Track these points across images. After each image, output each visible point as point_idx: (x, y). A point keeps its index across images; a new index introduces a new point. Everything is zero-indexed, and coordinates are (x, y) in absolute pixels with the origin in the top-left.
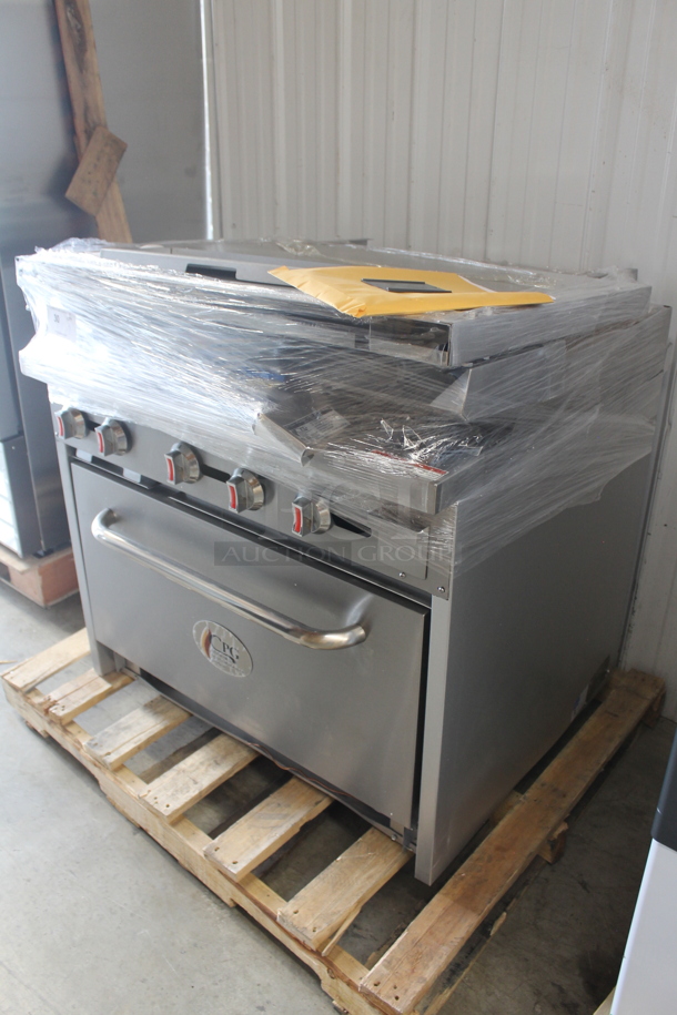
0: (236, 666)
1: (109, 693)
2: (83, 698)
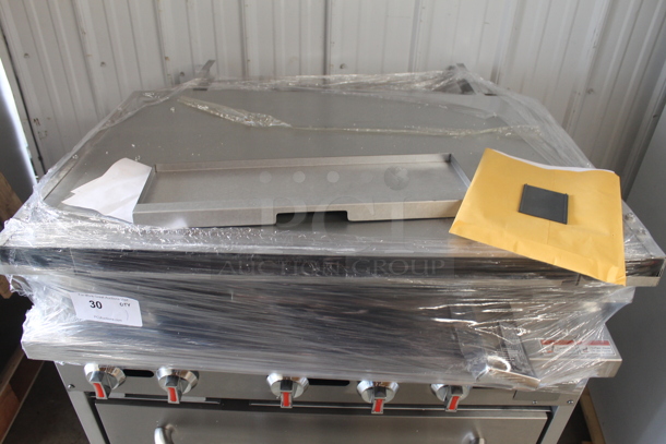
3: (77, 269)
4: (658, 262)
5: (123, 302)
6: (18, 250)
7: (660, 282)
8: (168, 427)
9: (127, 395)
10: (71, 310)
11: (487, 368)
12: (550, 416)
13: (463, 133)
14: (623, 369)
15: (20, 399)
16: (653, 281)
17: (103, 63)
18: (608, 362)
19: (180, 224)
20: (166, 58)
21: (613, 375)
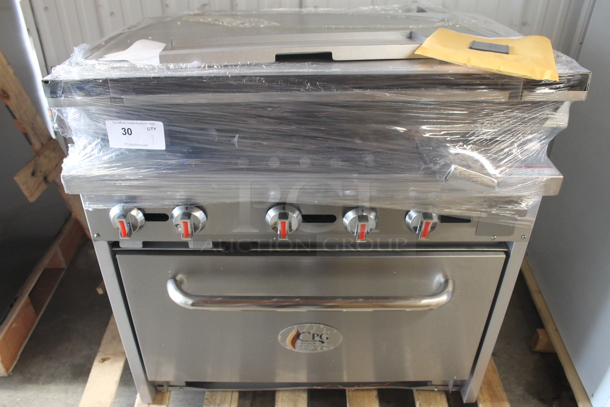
0: (324, 345)
3: (112, 95)
4: (585, 77)
5: (150, 126)
6: (66, 83)
7: (588, 96)
8: (179, 277)
9: (145, 244)
10: (105, 140)
11: (453, 167)
12: (508, 254)
13: (421, 26)
14: (565, 185)
15: (37, 313)
16: (581, 95)
17: (112, 13)
18: (552, 179)
19: (196, 63)
20: (167, 5)
21: (557, 193)
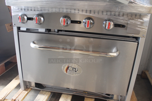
0: (76, 73)
1: (28, 93)
2: (22, 96)
